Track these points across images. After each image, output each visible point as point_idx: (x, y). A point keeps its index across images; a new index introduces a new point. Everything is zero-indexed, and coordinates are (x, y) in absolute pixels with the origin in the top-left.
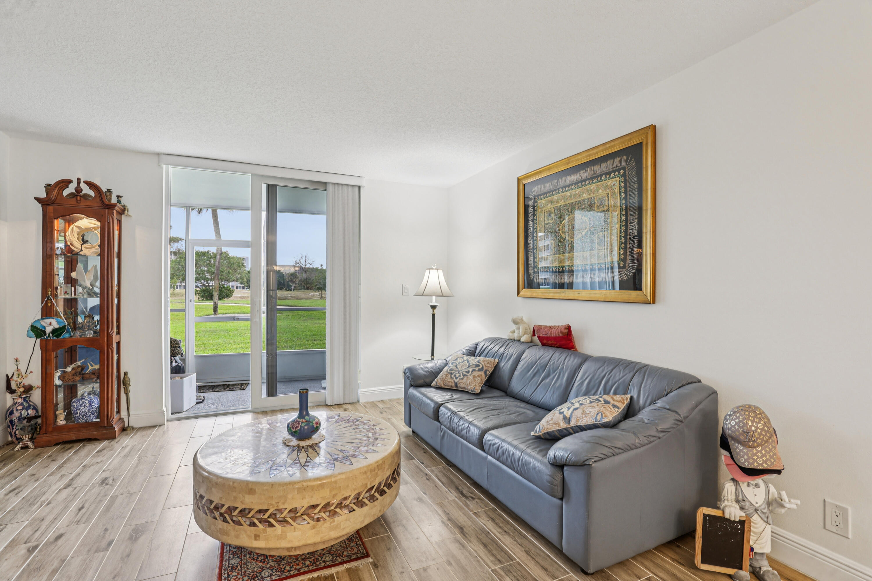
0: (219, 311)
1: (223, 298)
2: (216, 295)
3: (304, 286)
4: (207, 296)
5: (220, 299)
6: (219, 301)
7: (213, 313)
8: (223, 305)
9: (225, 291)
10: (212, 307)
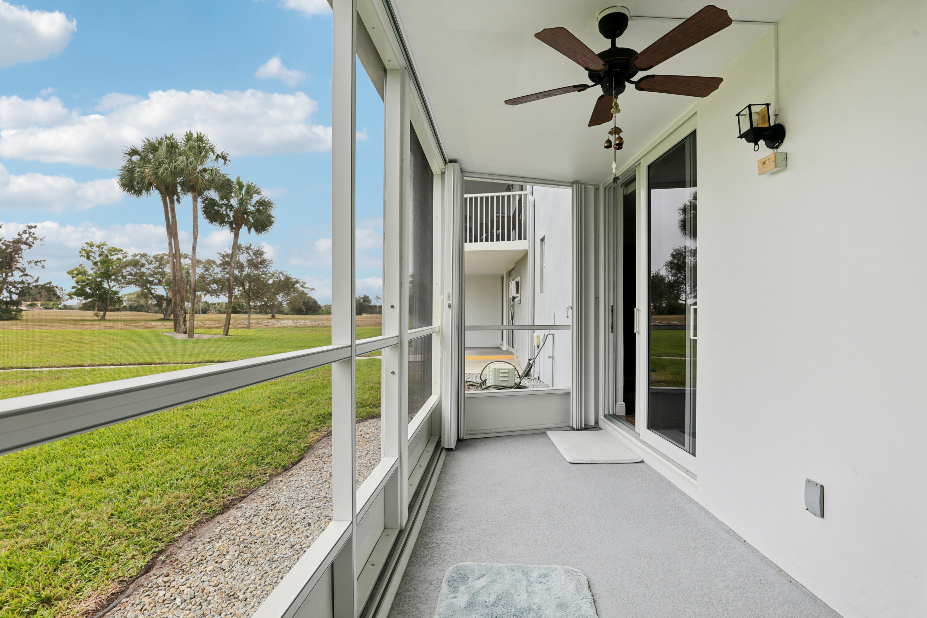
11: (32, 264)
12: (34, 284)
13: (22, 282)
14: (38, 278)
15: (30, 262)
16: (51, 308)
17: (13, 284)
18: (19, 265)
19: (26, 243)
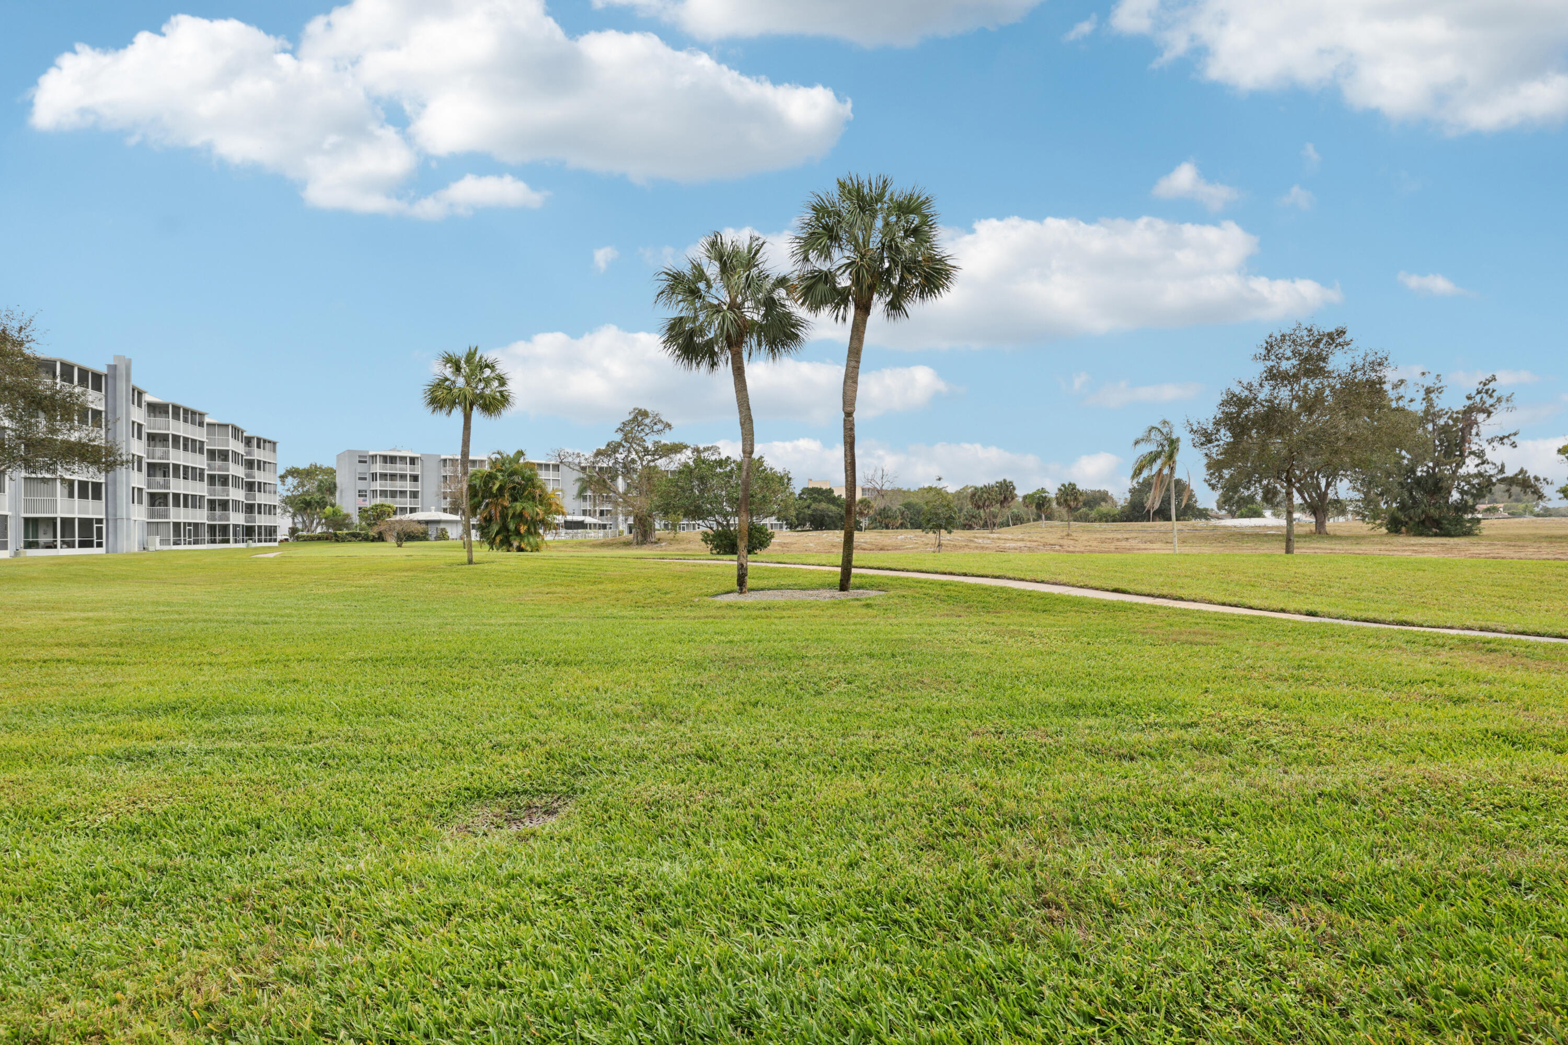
0: (750, 583)
1: (755, 548)
2: (742, 545)
3: (881, 522)
4: (726, 546)
5: (749, 552)
6: (750, 557)
7: (736, 587)
8: (757, 563)
9: (757, 535)
10: (735, 572)
11: (1495, 444)
12: (1499, 477)
13: (1480, 475)
14: (1503, 466)
15: (1492, 440)
16: (1520, 515)
17: (1467, 478)
18: (1474, 448)
19: (1484, 411)
